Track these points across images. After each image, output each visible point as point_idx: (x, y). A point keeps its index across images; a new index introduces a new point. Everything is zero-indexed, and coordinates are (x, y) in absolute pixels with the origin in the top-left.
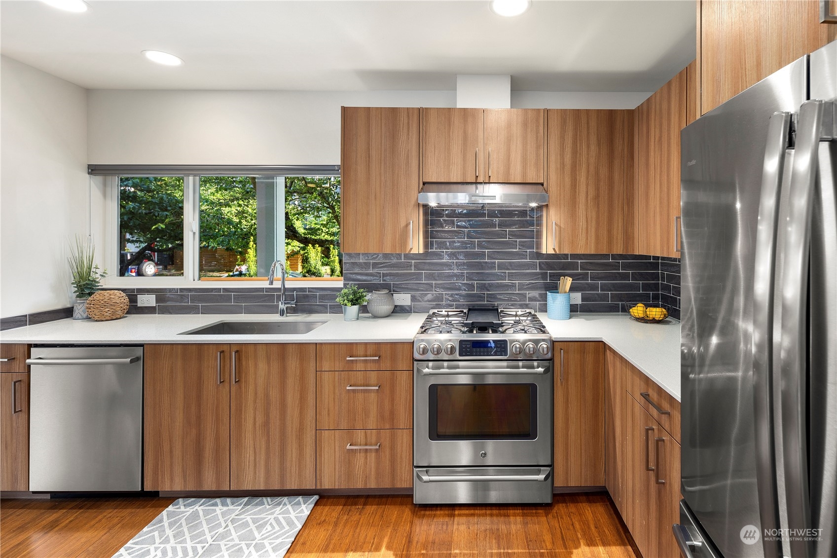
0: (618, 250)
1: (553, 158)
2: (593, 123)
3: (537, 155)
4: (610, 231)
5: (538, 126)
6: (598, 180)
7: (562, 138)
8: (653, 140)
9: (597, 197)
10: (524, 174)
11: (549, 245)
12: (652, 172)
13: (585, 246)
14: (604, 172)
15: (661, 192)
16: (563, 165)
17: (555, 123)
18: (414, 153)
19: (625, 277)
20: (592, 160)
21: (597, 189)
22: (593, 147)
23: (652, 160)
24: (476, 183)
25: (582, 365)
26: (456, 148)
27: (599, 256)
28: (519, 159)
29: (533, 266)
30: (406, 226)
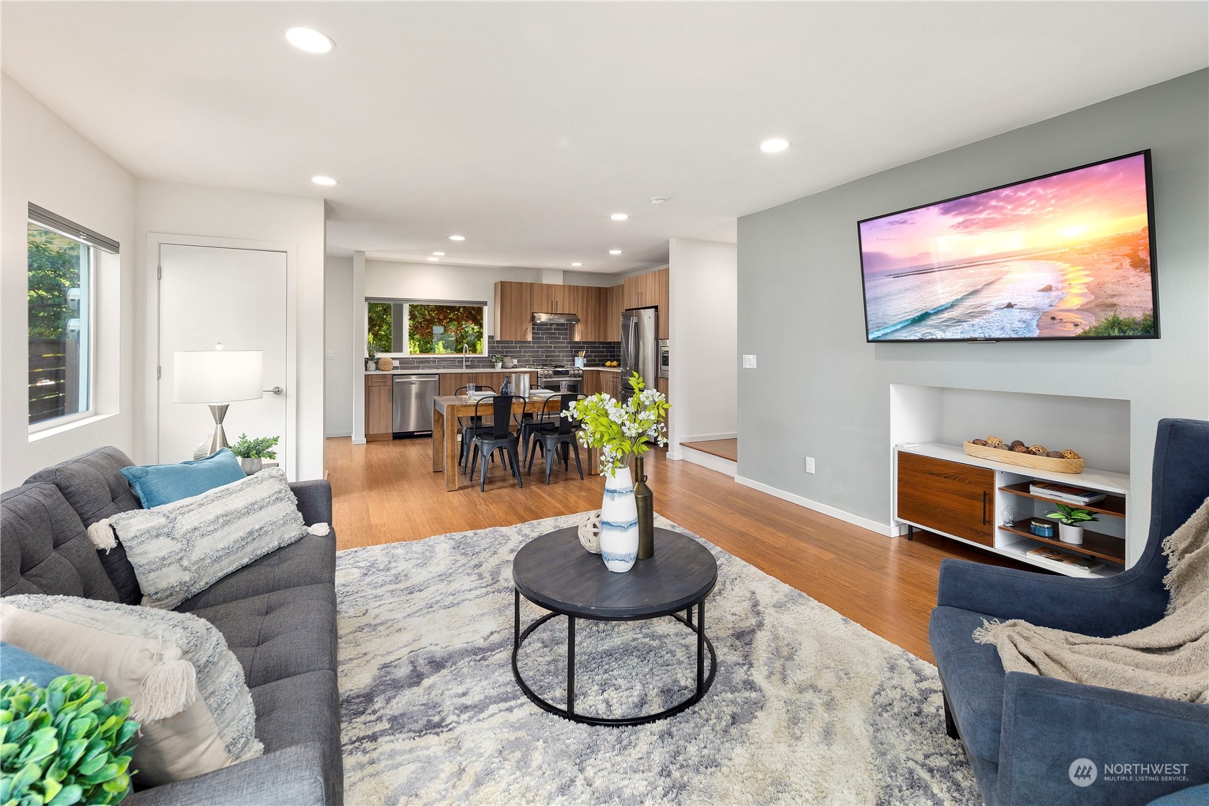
0: (602, 340)
1: (579, 305)
2: (593, 292)
3: (574, 304)
4: (599, 333)
5: (574, 292)
6: (595, 314)
7: (583, 297)
9: (595, 320)
10: (569, 310)
11: (577, 338)
13: (590, 338)
14: (597, 310)
15: (616, 321)
16: (583, 307)
17: (580, 291)
18: (529, 301)
19: (603, 352)
20: (593, 306)
21: (595, 317)
22: (593, 301)
24: (552, 313)
25: (592, 378)
26: (544, 300)
27: (595, 343)
28: (567, 305)
29: (567, 347)
30: (526, 330)
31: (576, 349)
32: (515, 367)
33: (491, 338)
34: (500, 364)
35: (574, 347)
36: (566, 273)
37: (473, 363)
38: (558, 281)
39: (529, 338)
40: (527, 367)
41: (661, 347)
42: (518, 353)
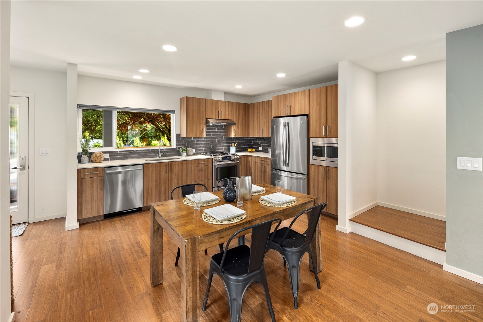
0: (247, 136)
1: (234, 114)
2: (242, 106)
3: (231, 112)
4: (245, 131)
5: (231, 106)
6: (243, 120)
7: (236, 109)
8: (255, 112)
9: (243, 123)
10: (228, 118)
11: (233, 135)
12: (255, 119)
13: (240, 135)
14: (244, 118)
15: (257, 124)
16: (236, 115)
17: (235, 105)
18: (204, 111)
19: (244, 142)
20: (242, 115)
21: (243, 122)
22: (242, 112)
23: (255, 116)
24: (218, 119)
25: (244, 160)
26: (214, 110)
27: (240, 137)
28: (227, 113)
29: (224, 140)
30: (203, 130)
31: (230, 141)
32: (194, 154)
33: (178, 135)
34: (185, 154)
35: (228, 140)
36: (226, 93)
37: (166, 153)
38: (221, 98)
39: (205, 135)
40: (202, 154)
41: (312, 143)
42: (195, 145)
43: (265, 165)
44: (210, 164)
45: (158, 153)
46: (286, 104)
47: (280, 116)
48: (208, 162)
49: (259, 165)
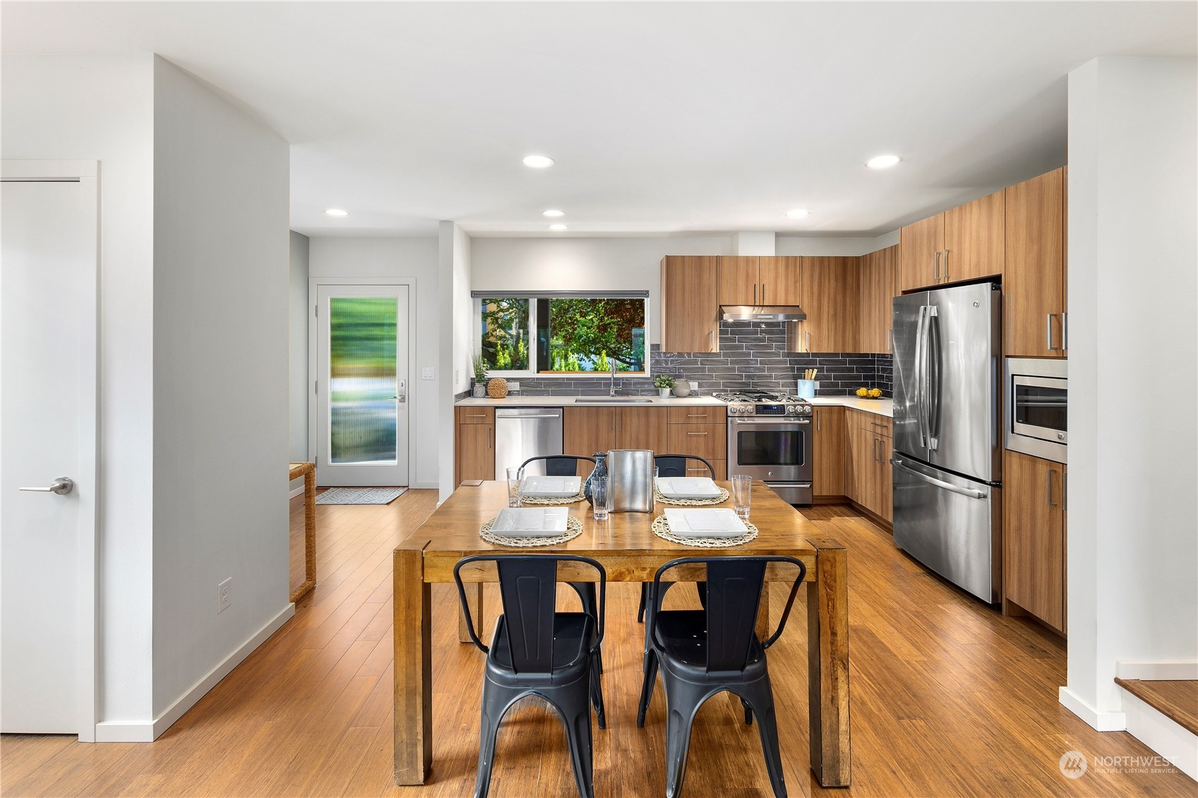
0: (849, 350)
1: (805, 289)
2: (832, 266)
3: (795, 287)
4: (844, 337)
5: (795, 268)
6: (836, 304)
7: (812, 276)
8: (874, 280)
9: (835, 315)
10: (787, 300)
11: (802, 347)
12: (873, 301)
13: (827, 347)
14: (839, 298)
15: (879, 314)
16: (812, 293)
17: (807, 265)
18: (714, 286)
19: (851, 370)
20: (832, 290)
21: (835, 309)
22: (832, 281)
23: (873, 293)
24: (754, 306)
25: (830, 420)
26: (741, 283)
27: (836, 355)
28: (783, 289)
29: (785, 362)
30: (709, 334)
31: (800, 365)
32: (692, 394)
33: (655, 347)
34: (668, 390)
35: (797, 362)
36: (780, 235)
37: (625, 388)
38: (767, 249)
39: (715, 347)
40: (714, 394)
41: (1013, 375)
42: (698, 372)
43: (885, 439)
44: (721, 420)
45: (608, 385)
46: (935, 249)
47: (919, 287)
48: (714, 415)
49: (869, 436)
